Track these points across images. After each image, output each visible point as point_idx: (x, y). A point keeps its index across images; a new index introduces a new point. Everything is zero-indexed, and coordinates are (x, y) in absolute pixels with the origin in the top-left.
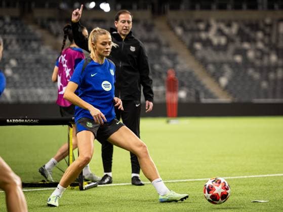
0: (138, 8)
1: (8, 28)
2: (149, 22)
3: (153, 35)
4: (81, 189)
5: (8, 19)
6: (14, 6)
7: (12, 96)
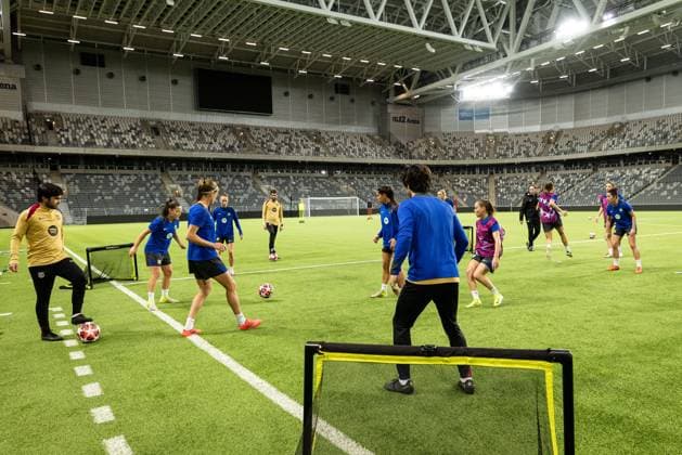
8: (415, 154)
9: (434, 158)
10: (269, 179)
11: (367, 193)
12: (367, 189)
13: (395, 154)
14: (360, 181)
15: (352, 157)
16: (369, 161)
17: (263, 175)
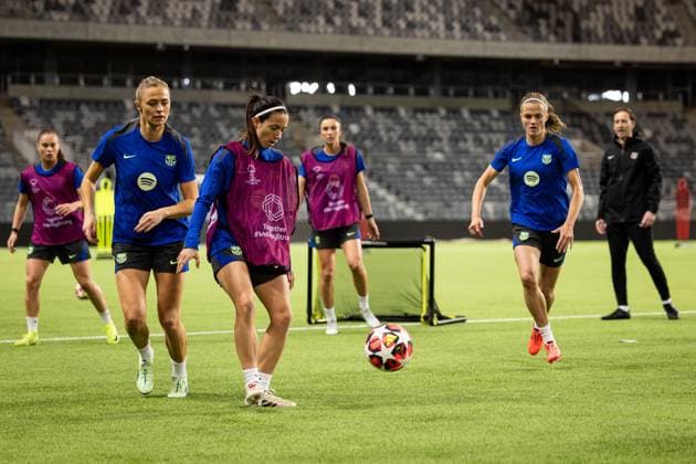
0: (666, 98)
1: (494, 125)
2: (680, 116)
3: (683, 134)
4: (432, 324)
5: (495, 114)
6: (504, 96)
7: (496, 213)
8: (595, 22)
9: (668, 38)
10: (47, 108)
11: (406, 164)
12: (408, 148)
13: (518, 22)
14: (382, 121)
15: (354, 31)
16: (419, 46)
17: (25, 95)
